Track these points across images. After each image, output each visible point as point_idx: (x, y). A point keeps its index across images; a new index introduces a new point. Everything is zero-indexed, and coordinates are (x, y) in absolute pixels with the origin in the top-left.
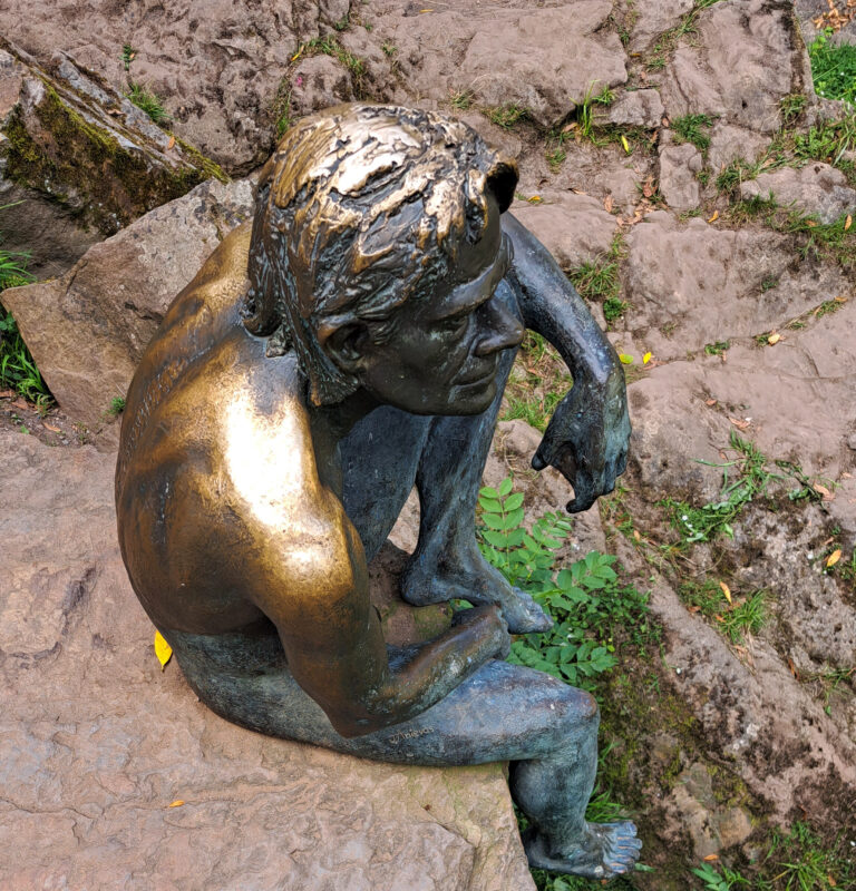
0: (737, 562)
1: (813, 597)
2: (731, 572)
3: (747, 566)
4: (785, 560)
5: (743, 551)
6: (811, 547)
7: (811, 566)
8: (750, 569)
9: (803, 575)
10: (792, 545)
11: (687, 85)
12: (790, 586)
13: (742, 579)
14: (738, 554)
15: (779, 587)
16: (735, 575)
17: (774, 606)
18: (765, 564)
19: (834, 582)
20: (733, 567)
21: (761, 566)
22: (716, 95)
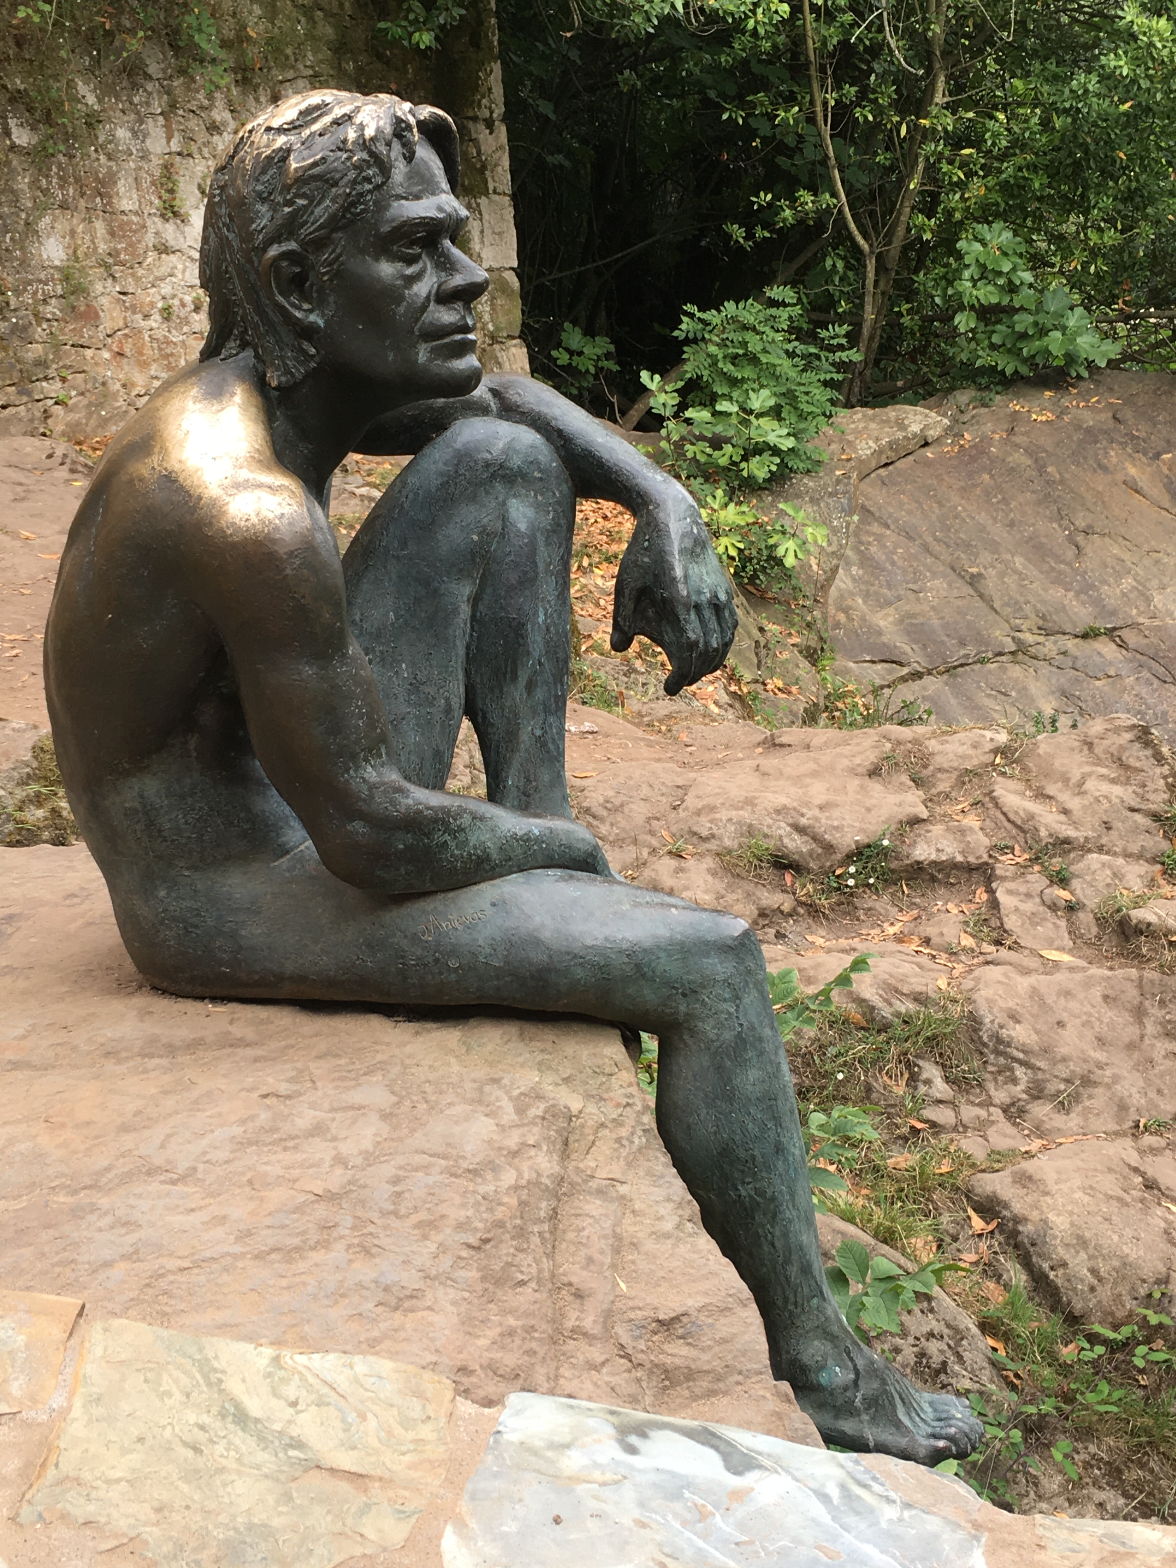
11: (1016, 813)
22: (1062, 818)
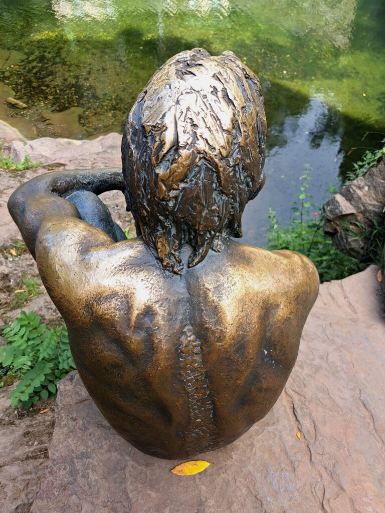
0: (8, 284)
1: (28, 263)
2: (11, 288)
3: (10, 281)
4: (11, 268)
5: (3, 281)
6: (7, 258)
7: (15, 261)
8: (12, 280)
9: (18, 264)
10: (4, 264)
12: (22, 269)
13: (15, 285)
14: (4, 283)
15: (22, 273)
16: (13, 286)
17: (29, 277)
18: (11, 275)
19: (23, 255)
20: (9, 287)
21: (11, 276)
